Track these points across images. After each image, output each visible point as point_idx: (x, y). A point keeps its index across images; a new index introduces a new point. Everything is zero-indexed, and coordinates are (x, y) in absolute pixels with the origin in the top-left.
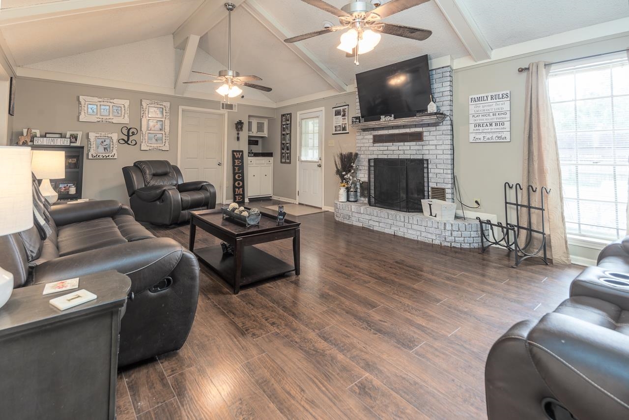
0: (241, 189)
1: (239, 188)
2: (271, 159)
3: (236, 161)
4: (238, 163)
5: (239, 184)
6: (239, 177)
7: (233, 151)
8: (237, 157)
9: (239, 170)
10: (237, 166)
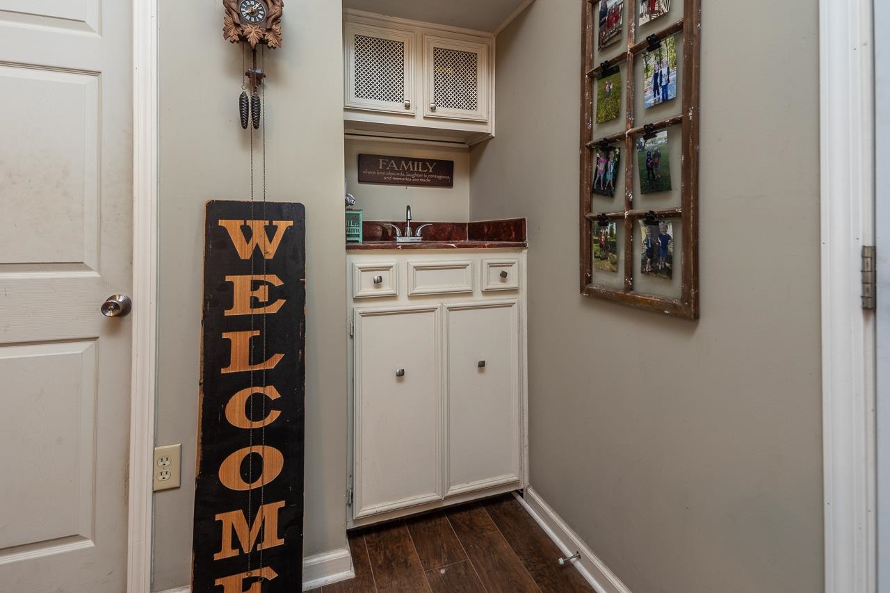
0: (270, 512)
1: (249, 504)
2: (516, 260)
3: (241, 284)
4: (255, 303)
5: (252, 468)
6: (256, 407)
7: (217, 211)
8: (244, 251)
9: (258, 352)
10: (240, 324)
